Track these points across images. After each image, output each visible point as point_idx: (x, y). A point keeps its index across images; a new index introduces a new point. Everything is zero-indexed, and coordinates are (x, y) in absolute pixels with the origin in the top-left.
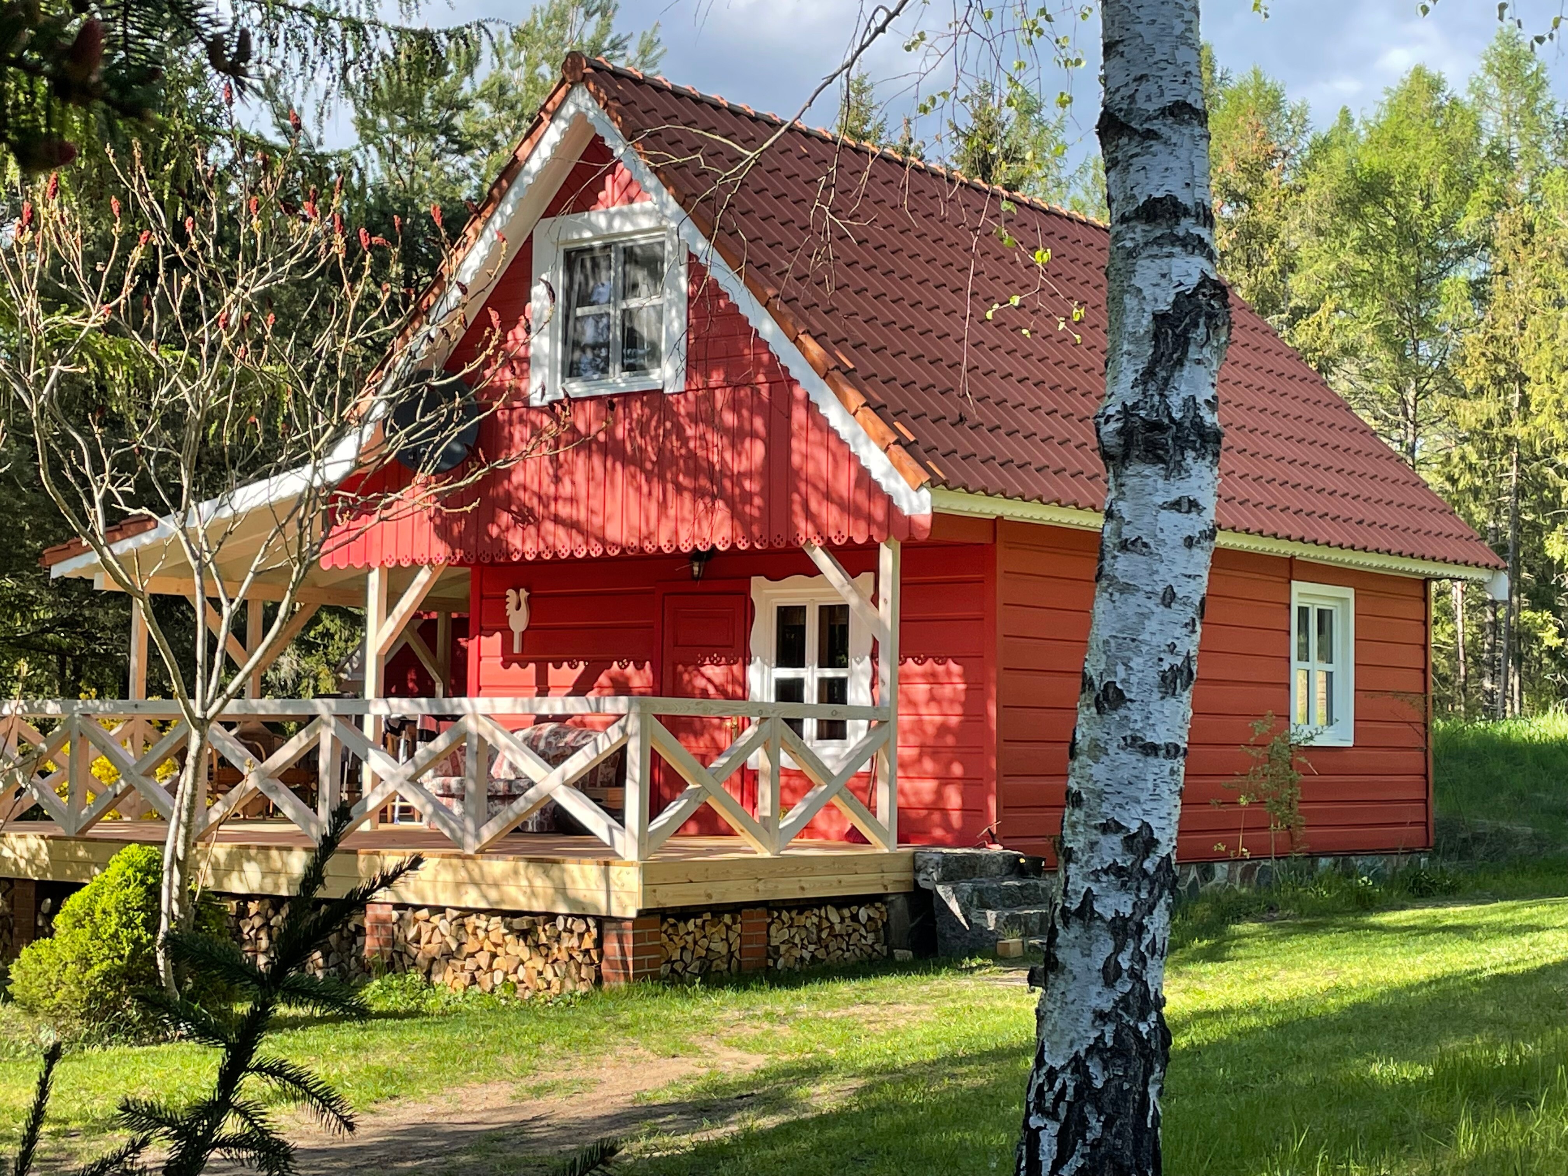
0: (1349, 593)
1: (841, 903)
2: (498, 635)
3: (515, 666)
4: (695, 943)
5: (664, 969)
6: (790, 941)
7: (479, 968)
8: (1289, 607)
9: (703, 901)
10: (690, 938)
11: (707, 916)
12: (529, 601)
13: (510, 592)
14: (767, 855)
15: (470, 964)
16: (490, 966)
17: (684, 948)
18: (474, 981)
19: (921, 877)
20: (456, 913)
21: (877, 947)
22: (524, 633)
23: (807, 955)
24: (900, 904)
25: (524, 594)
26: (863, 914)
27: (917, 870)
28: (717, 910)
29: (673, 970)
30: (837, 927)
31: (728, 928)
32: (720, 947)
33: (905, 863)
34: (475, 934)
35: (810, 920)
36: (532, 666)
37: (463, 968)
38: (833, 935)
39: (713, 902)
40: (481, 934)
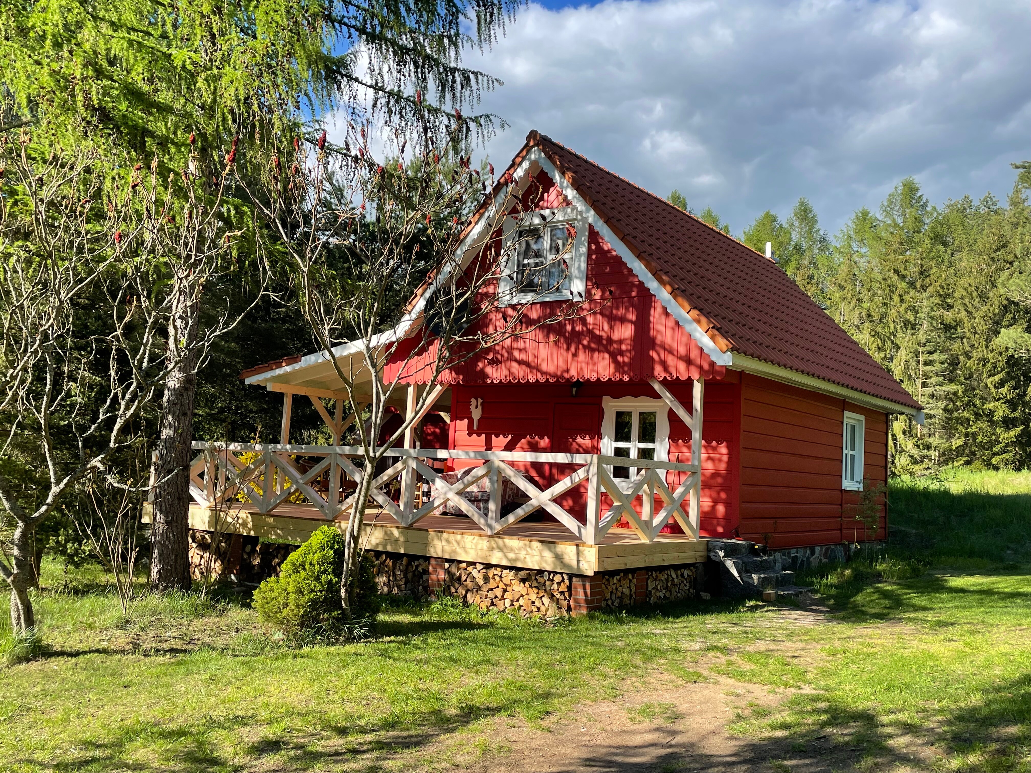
0: (862, 418)
1: (676, 567)
2: (466, 420)
3: (474, 435)
4: (617, 589)
5: (603, 604)
6: (655, 588)
7: (496, 597)
8: (843, 423)
9: (622, 567)
10: (614, 587)
11: (622, 575)
12: (482, 404)
13: (473, 400)
14: (647, 542)
15: (491, 594)
16: (503, 596)
17: (611, 592)
18: (493, 604)
19: (712, 554)
20: (482, 567)
21: (691, 590)
22: (479, 420)
23: (662, 596)
24: (701, 568)
25: (480, 401)
26: (686, 573)
27: (709, 550)
28: (626, 571)
29: (607, 605)
30: (676, 580)
31: (630, 581)
32: (626, 591)
33: (703, 547)
34: (494, 578)
35: (663, 577)
36: (483, 436)
37: (486, 597)
38: (674, 584)
39: (628, 567)
40: (497, 578)
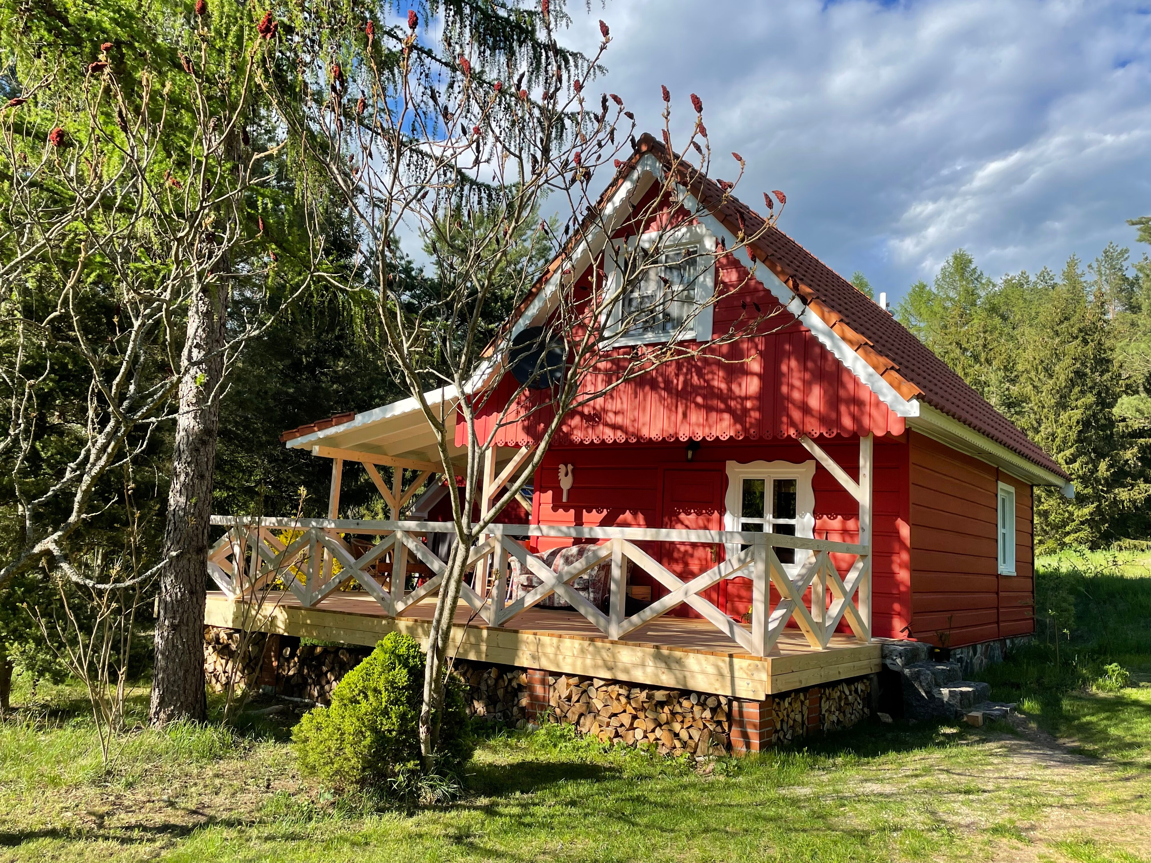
0: (1012, 489)
1: (849, 681)
2: (550, 493)
3: (561, 511)
4: (788, 716)
5: (774, 738)
6: (829, 711)
7: (622, 725)
8: (997, 495)
9: (797, 686)
10: (785, 712)
11: (793, 695)
12: (573, 471)
13: (562, 467)
14: (820, 649)
15: (614, 722)
16: (632, 724)
17: (782, 721)
18: (617, 735)
19: (888, 662)
20: (602, 683)
21: (866, 710)
22: (569, 491)
23: (835, 720)
24: (875, 679)
25: (570, 467)
26: (860, 687)
27: (884, 656)
28: (797, 691)
29: (779, 738)
30: (850, 697)
31: (802, 703)
32: (798, 718)
33: (877, 653)
34: (618, 699)
35: (836, 695)
36: (572, 511)
37: (608, 725)
38: (847, 704)
39: (803, 686)
40: (623, 700)
